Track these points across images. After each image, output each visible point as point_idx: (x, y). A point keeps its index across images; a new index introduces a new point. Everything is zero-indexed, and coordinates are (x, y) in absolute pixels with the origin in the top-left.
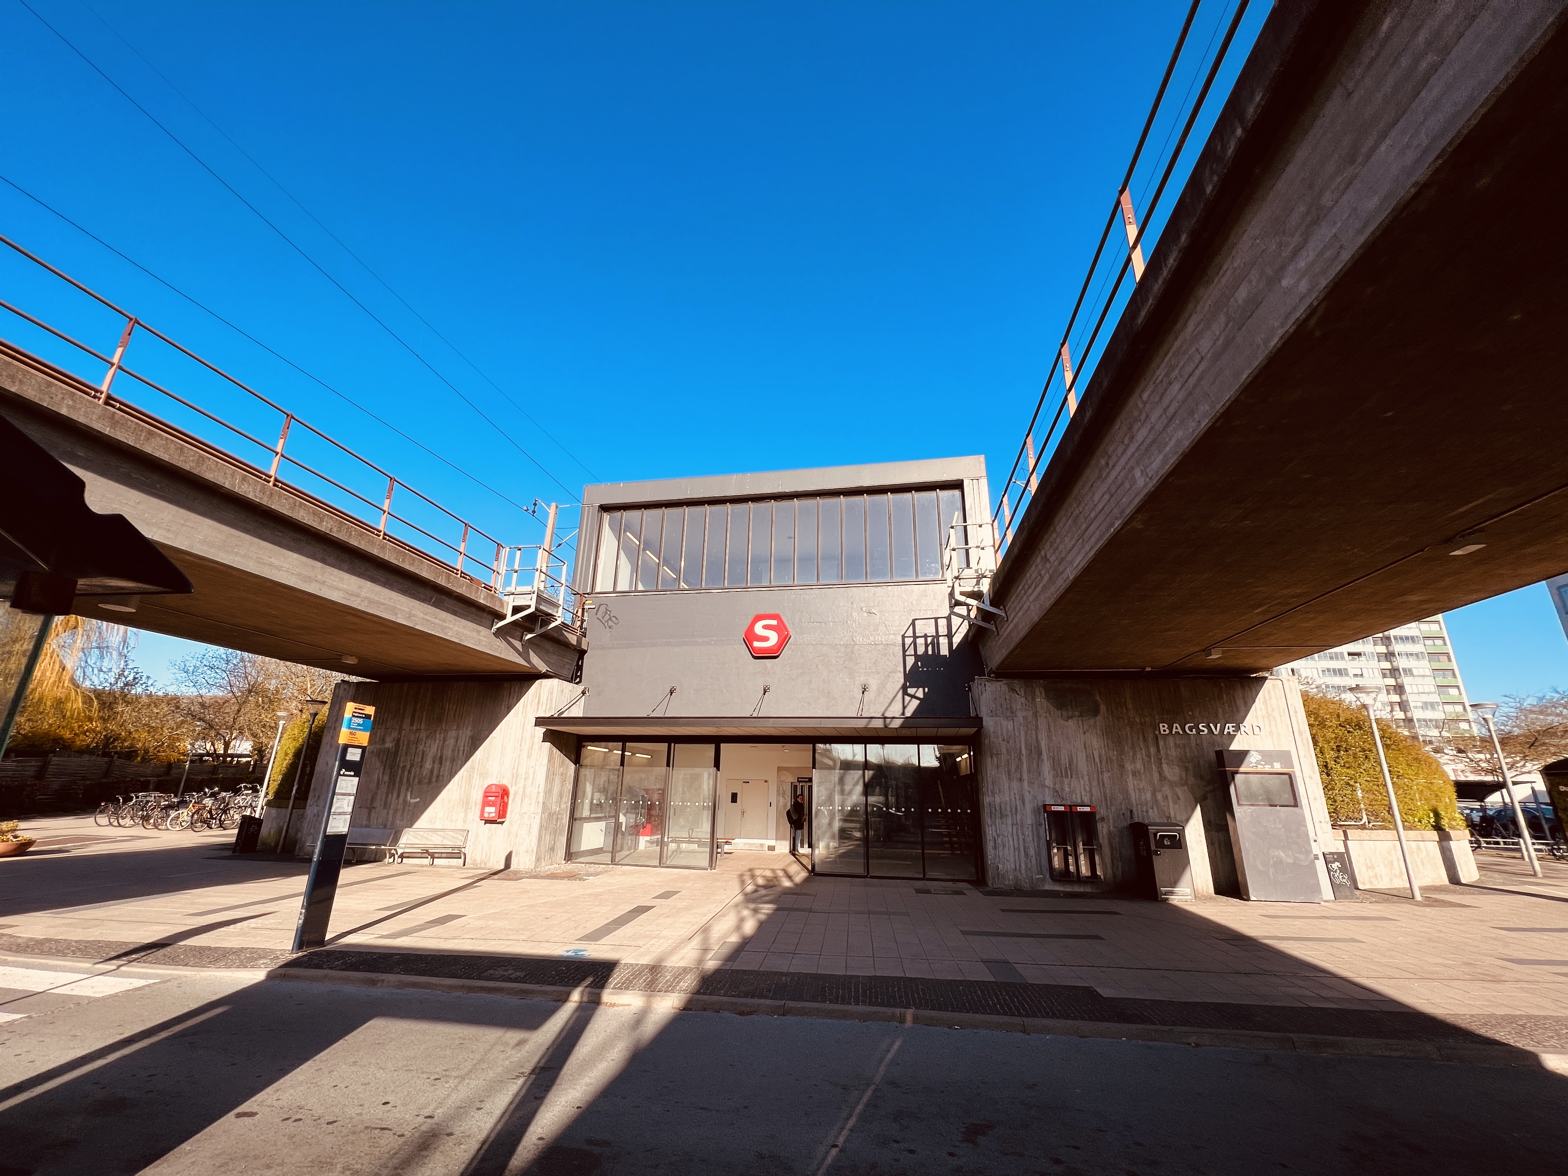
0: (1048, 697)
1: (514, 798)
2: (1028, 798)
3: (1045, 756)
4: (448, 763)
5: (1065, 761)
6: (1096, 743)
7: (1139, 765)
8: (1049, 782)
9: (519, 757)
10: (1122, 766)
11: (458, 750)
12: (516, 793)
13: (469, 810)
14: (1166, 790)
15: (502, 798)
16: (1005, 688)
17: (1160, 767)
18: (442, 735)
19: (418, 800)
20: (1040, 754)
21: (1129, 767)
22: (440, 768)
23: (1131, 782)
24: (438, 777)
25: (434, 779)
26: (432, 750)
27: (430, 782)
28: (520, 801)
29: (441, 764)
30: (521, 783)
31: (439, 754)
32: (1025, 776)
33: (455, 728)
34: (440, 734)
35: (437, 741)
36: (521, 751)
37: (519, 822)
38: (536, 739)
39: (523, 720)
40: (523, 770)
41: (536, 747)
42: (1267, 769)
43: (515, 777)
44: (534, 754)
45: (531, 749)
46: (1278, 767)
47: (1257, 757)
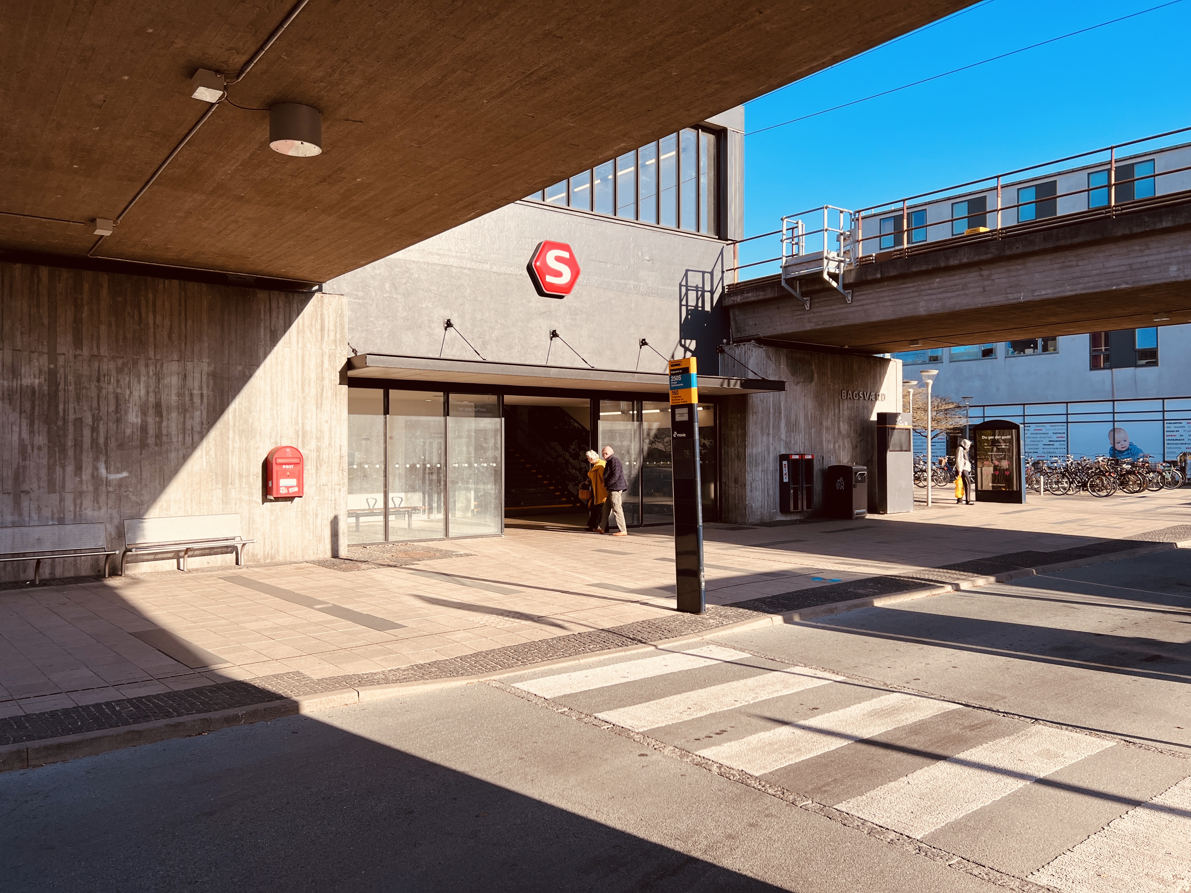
0: (787, 365)
2: (772, 449)
3: (783, 415)
4: (174, 415)
5: (793, 418)
6: (811, 404)
7: (829, 422)
8: (783, 437)
9: (303, 407)
10: (821, 423)
11: (191, 395)
13: (230, 486)
14: (841, 442)
17: (839, 424)
18: (151, 368)
19: (125, 474)
21: (824, 424)
22: (160, 423)
23: (825, 436)
24: (158, 436)
25: (151, 441)
26: (136, 394)
27: (143, 445)
29: (161, 416)
31: (152, 399)
32: (771, 432)
33: (176, 358)
34: (147, 366)
35: (143, 379)
36: (304, 398)
37: (317, 498)
38: (326, 382)
39: (300, 352)
40: (312, 426)
41: (328, 393)
42: (902, 426)
43: (302, 435)
44: (327, 404)
45: (320, 396)
46: (906, 425)
47: (900, 418)
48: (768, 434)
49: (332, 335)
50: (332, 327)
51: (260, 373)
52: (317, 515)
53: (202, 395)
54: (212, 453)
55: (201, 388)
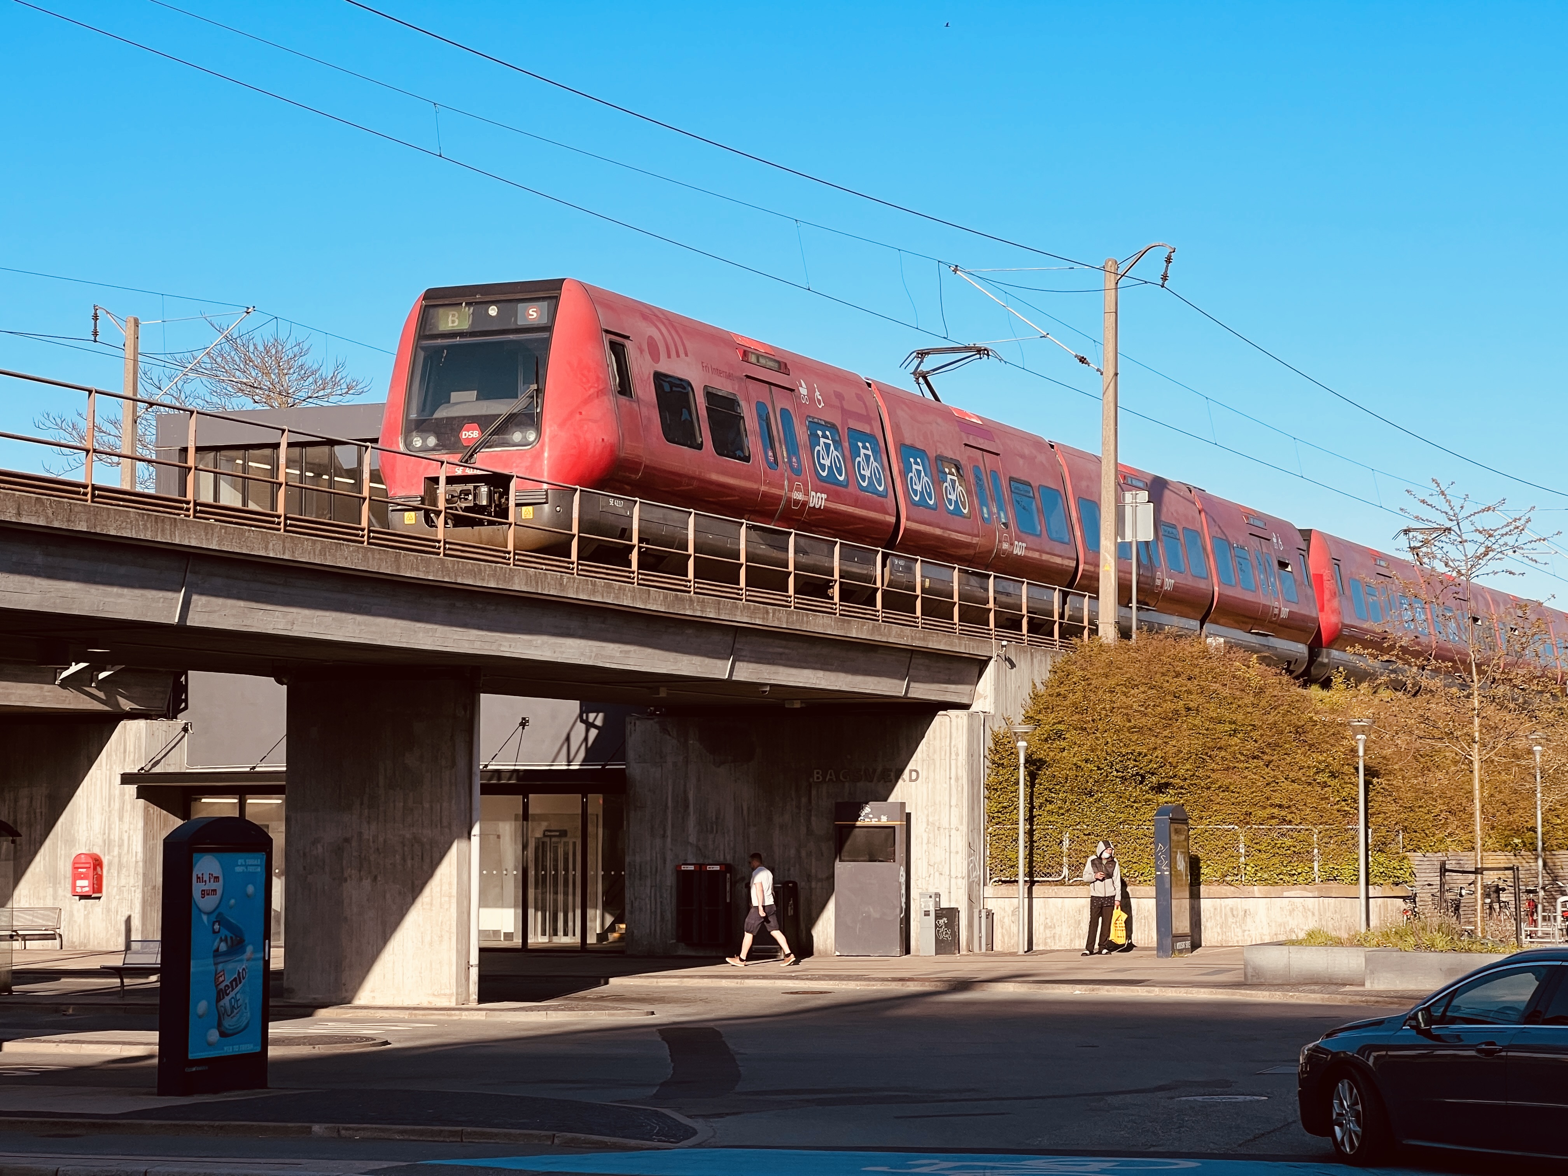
0: (700, 741)
1: (109, 869)
2: (669, 856)
3: (691, 809)
4: (24, 829)
5: (711, 814)
6: (746, 792)
7: (787, 818)
8: (692, 839)
9: (109, 820)
10: (770, 819)
11: (35, 813)
12: (110, 864)
13: (58, 885)
14: (811, 846)
15: (95, 869)
16: (657, 727)
20: (686, 807)
21: (778, 819)
23: (777, 838)
28: (116, 874)
30: (115, 851)
31: (12, 818)
32: (669, 833)
33: (26, 785)
34: (10, 792)
35: (7, 802)
36: (110, 812)
37: (117, 897)
38: (127, 797)
39: (108, 773)
40: (115, 836)
41: (128, 807)
42: (874, 822)
43: (108, 843)
44: (127, 816)
45: (122, 810)
46: (884, 821)
47: (867, 809)
48: (664, 836)
49: (132, 755)
50: (132, 749)
51: (79, 792)
52: (117, 912)
53: (41, 813)
54: (47, 858)
55: (41, 808)
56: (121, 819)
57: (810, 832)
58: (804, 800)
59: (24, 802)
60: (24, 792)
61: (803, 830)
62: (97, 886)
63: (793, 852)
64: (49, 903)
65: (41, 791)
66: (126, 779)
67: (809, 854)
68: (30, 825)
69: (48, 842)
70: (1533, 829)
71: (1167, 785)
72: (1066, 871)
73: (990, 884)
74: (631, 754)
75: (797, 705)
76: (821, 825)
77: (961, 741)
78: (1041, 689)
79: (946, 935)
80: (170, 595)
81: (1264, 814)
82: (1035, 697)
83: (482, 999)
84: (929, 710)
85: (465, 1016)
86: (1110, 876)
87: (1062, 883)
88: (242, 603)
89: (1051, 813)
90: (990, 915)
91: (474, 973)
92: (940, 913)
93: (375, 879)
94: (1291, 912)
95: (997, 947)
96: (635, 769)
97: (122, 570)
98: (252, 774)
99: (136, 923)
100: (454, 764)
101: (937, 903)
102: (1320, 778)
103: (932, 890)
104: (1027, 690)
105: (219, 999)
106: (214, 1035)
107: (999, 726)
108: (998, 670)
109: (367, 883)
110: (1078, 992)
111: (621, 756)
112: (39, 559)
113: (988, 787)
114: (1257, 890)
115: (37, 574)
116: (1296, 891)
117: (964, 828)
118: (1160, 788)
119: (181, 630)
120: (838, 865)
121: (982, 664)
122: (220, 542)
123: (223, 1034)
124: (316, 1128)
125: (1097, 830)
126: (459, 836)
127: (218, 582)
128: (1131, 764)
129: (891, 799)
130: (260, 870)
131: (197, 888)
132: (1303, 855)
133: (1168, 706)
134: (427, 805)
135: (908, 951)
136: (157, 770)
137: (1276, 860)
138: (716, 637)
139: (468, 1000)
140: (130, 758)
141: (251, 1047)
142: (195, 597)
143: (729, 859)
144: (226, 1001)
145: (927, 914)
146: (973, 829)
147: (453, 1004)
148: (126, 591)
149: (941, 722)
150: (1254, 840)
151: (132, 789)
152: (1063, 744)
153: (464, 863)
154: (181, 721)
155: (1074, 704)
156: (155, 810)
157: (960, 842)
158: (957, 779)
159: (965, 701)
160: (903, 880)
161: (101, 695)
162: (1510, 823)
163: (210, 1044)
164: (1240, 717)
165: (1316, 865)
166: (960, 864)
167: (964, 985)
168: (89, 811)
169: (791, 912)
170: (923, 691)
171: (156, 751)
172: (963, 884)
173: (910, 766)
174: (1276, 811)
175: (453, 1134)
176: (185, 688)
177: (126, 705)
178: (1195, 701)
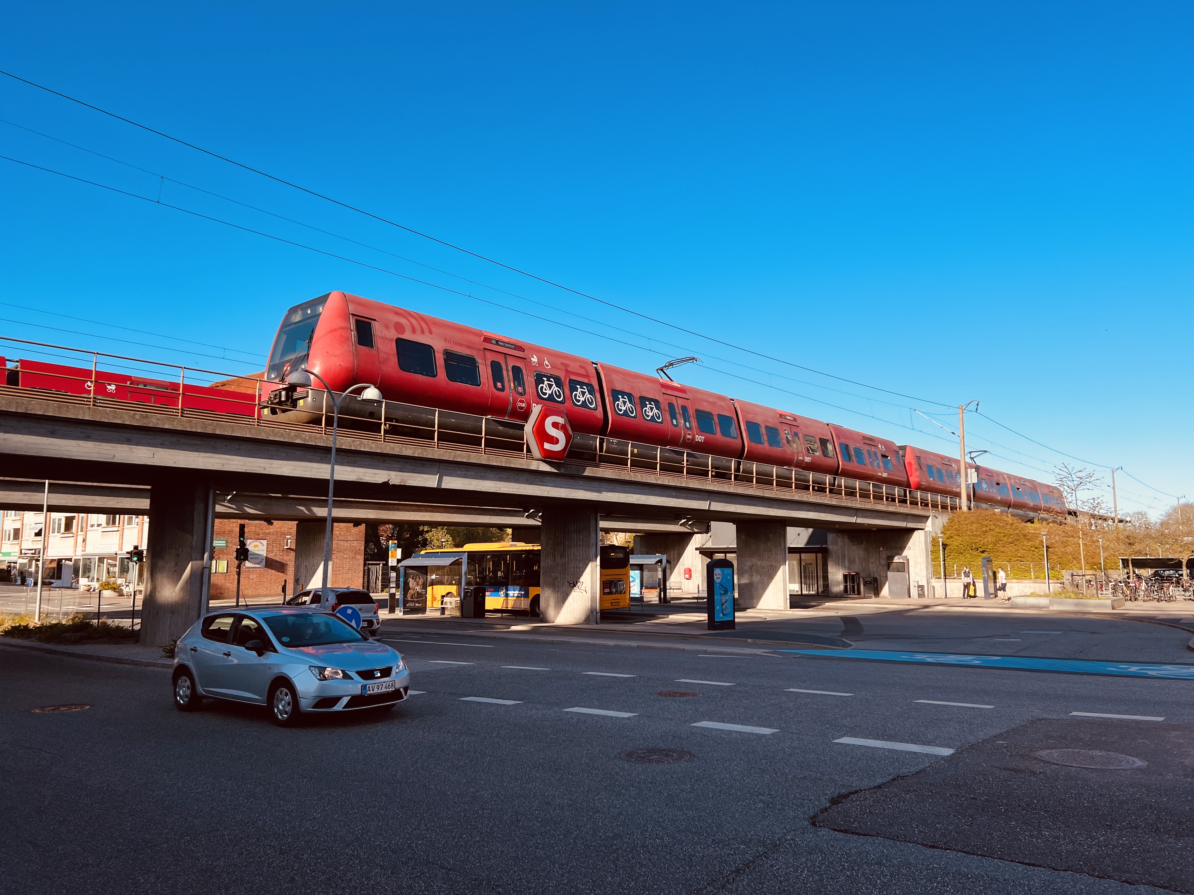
0: (848, 539)
2: (841, 570)
3: (846, 557)
6: (862, 553)
7: (873, 560)
8: (847, 565)
9: (693, 559)
10: (868, 560)
12: (693, 571)
13: (681, 576)
14: (881, 568)
15: (690, 572)
16: (835, 535)
20: (845, 557)
21: (871, 560)
28: (695, 573)
30: (695, 567)
32: (840, 564)
36: (693, 557)
37: (696, 579)
38: (697, 554)
39: (692, 547)
40: (694, 564)
41: (697, 556)
42: (898, 561)
43: (693, 565)
44: (697, 559)
45: (696, 557)
46: (901, 561)
47: (896, 558)
50: (698, 541)
51: (685, 552)
52: (696, 583)
54: (678, 569)
56: (696, 559)
57: (880, 564)
58: (878, 555)
59: (672, 555)
60: (672, 552)
61: (878, 563)
62: (690, 576)
63: (875, 569)
64: (679, 580)
65: (676, 552)
66: (697, 549)
67: (880, 570)
68: (674, 561)
69: (678, 565)
70: (1101, 564)
71: (985, 551)
72: (956, 575)
73: (933, 578)
74: (829, 543)
75: (875, 529)
76: (883, 562)
77: (923, 539)
78: (945, 524)
79: (921, 592)
80: (706, 502)
81: (1016, 559)
82: (944, 527)
83: (791, 608)
84: (913, 530)
85: (787, 612)
86: (969, 576)
87: (955, 578)
88: (724, 504)
89: (950, 559)
90: (934, 587)
91: (788, 601)
92: (919, 586)
93: (761, 576)
94: (1025, 587)
95: (936, 596)
96: (830, 547)
97: (694, 496)
98: (728, 548)
99: (700, 586)
100: (781, 545)
101: (918, 584)
102: (1032, 549)
103: (916, 580)
104: (941, 525)
105: (722, 606)
106: (721, 615)
107: (934, 535)
108: (932, 519)
109: (759, 577)
110: (961, 609)
111: (826, 544)
112: (674, 494)
113: (931, 551)
114: (1014, 581)
115: (673, 498)
116: (1027, 581)
117: (925, 563)
118: (983, 552)
119: (709, 511)
120: (888, 572)
121: (928, 517)
122: (718, 488)
123: (723, 615)
124: (749, 640)
125: (964, 564)
126: (783, 565)
127: (718, 498)
128: (974, 545)
129: (903, 555)
130: (731, 572)
131: (715, 577)
132: (1028, 571)
133: (984, 529)
134: (774, 556)
135: (910, 597)
136: (704, 547)
137: (1019, 572)
138: (851, 511)
139: (787, 608)
140: (697, 544)
141: (731, 619)
142: (712, 503)
143: (858, 571)
144: (724, 607)
145: (915, 587)
146: (927, 563)
147: (783, 609)
148: (695, 501)
149: (916, 533)
150: (1012, 567)
151: (698, 551)
152: (953, 540)
153: (784, 571)
154: (709, 534)
155: (956, 529)
156: (704, 557)
157: (923, 566)
158: (922, 549)
159: (923, 528)
160: (907, 577)
161: (690, 528)
162: (1093, 562)
163: (720, 617)
164: (1006, 531)
165: (1032, 574)
166: (924, 573)
167: (927, 607)
168: (688, 557)
169: (876, 586)
170: (911, 525)
171: (704, 542)
172: (926, 578)
173: (908, 545)
174: (1019, 558)
175: (785, 643)
176: (710, 526)
177: (696, 530)
178: (992, 527)
